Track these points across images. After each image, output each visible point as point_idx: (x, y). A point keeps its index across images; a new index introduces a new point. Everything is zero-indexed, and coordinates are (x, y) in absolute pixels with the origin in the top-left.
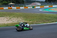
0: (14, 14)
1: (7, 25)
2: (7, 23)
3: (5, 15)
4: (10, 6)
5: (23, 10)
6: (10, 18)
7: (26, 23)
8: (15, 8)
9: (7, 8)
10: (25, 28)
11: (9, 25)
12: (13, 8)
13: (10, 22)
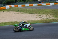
0: (43, 11)
1: (37, 22)
2: (36, 20)
3: (34, 12)
4: (40, 3)
5: (53, 6)
6: (39, 15)
7: (27, 23)
8: (45, 4)
9: (37, 5)
10: (23, 29)
11: (38, 22)
12: (43, 4)
13: (39, 19)
